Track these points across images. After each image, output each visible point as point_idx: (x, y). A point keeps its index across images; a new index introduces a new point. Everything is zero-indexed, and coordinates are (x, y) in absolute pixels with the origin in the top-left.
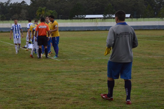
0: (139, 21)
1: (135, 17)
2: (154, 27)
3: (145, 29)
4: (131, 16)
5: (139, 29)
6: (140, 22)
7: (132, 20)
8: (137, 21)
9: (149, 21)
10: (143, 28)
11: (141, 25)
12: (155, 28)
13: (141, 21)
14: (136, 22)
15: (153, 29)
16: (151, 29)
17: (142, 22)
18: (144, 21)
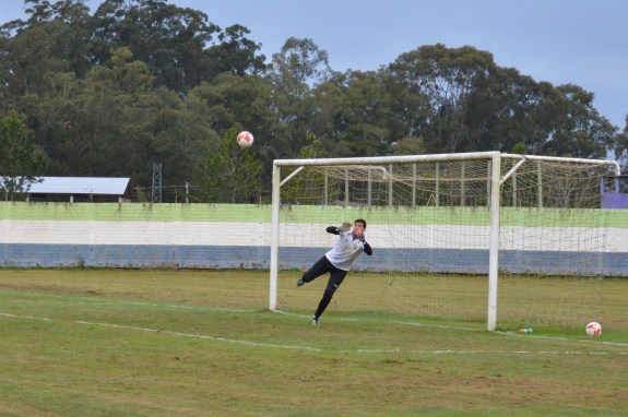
0: (157, 219)
1: (157, 194)
2: (240, 257)
3: (190, 263)
4: (138, 188)
5: (158, 262)
6: (162, 224)
7: (120, 209)
8: (148, 218)
9: (213, 218)
10: (180, 262)
11: (171, 243)
12: (249, 264)
13: (168, 219)
14: (143, 224)
15: (237, 266)
16: (224, 264)
17: (177, 223)
18: (185, 218)
